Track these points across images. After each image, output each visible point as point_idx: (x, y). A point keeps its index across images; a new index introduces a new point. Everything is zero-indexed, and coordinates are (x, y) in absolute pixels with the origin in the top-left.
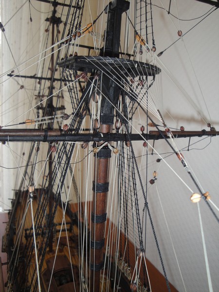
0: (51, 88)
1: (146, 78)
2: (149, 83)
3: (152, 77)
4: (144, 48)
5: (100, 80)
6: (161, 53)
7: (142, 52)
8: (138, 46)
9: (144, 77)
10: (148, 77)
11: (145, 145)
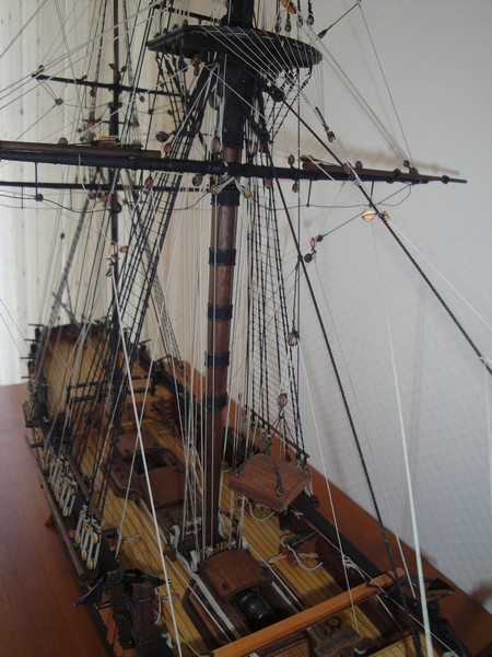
0: (115, 105)
1: (298, 71)
2: (302, 79)
3: (307, 70)
4: (294, 19)
5: (222, 70)
6: (324, 32)
7: (290, 27)
8: (284, 16)
9: (295, 70)
10: (301, 69)
11: (296, 188)
